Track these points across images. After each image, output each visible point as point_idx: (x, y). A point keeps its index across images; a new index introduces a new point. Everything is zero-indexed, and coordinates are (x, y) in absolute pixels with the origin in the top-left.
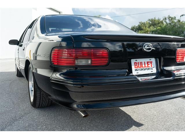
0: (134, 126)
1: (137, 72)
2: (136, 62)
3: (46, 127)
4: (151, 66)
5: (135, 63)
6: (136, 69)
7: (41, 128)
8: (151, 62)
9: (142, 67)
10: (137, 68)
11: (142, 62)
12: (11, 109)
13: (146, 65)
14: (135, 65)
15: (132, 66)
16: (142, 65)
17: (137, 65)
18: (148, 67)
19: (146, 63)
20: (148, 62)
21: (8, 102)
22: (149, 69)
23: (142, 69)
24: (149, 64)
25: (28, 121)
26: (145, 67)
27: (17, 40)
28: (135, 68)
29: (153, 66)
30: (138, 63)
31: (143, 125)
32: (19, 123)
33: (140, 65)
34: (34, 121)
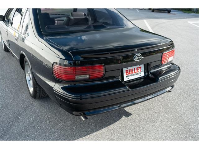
0: (124, 116)
1: (128, 78)
2: (127, 69)
3: (50, 122)
4: (140, 71)
5: (126, 71)
6: (127, 76)
7: (45, 123)
8: (140, 68)
9: (132, 73)
10: (128, 74)
11: (132, 69)
12: (12, 101)
13: (136, 71)
14: (126, 73)
15: (124, 74)
16: (132, 71)
17: (128, 72)
18: (137, 72)
19: (136, 69)
20: (138, 68)
21: (6, 92)
22: (138, 74)
23: (132, 75)
24: (138, 70)
25: (31, 115)
26: (135, 72)
27: (2, 16)
28: (126, 74)
29: (141, 71)
30: (129, 70)
31: (131, 114)
32: (24, 118)
33: (131, 71)
34: (37, 115)
